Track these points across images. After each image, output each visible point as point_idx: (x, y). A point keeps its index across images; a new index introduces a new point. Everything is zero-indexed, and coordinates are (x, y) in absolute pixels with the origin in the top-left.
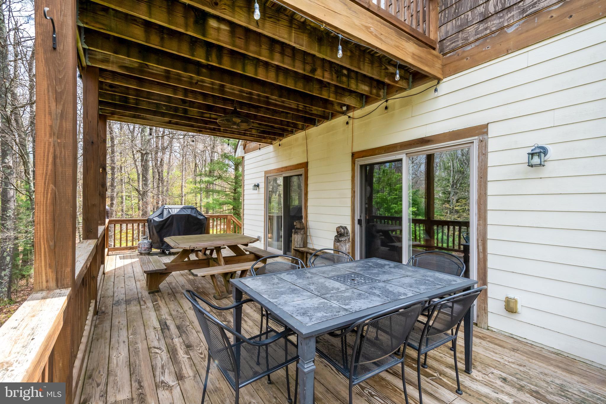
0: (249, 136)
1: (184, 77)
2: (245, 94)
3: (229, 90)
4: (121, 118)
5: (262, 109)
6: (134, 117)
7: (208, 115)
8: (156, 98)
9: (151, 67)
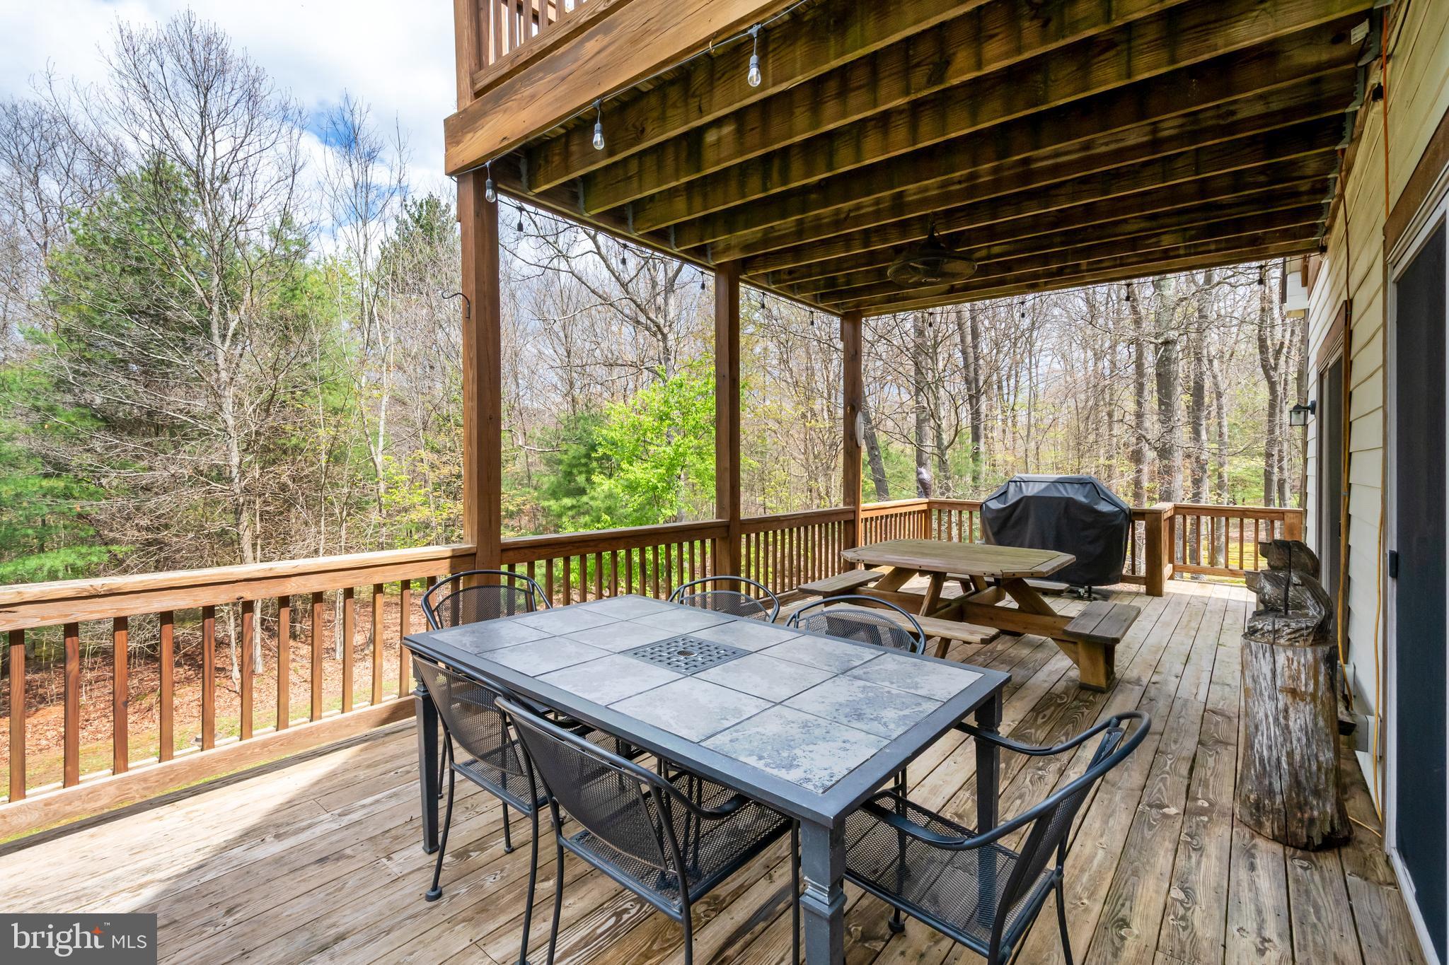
0: (1186, 255)
1: (825, 218)
2: (958, 187)
3: (915, 197)
4: (882, 308)
5: (1063, 191)
6: (889, 300)
7: (984, 253)
8: (850, 264)
9: (777, 228)
